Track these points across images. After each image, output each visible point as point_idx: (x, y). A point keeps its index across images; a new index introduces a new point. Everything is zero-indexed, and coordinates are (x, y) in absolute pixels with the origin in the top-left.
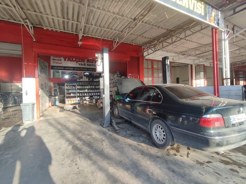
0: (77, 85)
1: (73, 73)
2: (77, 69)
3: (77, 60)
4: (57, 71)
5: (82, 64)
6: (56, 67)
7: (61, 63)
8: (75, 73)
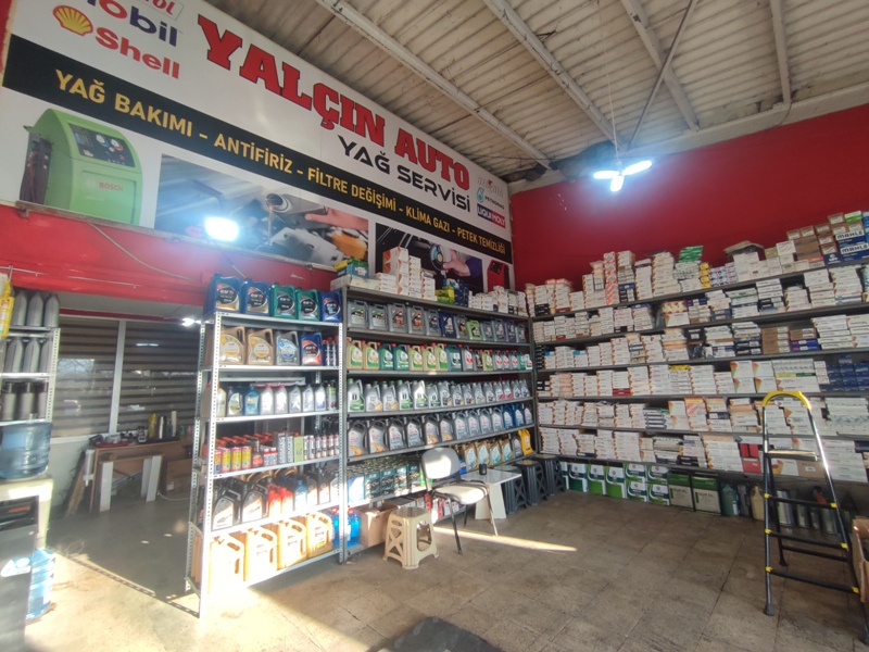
0: (351, 336)
2: (325, 180)
3: (329, 104)
4: (100, 139)
5: (363, 150)
6: (98, 85)
7: (167, 61)
8: (308, 217)
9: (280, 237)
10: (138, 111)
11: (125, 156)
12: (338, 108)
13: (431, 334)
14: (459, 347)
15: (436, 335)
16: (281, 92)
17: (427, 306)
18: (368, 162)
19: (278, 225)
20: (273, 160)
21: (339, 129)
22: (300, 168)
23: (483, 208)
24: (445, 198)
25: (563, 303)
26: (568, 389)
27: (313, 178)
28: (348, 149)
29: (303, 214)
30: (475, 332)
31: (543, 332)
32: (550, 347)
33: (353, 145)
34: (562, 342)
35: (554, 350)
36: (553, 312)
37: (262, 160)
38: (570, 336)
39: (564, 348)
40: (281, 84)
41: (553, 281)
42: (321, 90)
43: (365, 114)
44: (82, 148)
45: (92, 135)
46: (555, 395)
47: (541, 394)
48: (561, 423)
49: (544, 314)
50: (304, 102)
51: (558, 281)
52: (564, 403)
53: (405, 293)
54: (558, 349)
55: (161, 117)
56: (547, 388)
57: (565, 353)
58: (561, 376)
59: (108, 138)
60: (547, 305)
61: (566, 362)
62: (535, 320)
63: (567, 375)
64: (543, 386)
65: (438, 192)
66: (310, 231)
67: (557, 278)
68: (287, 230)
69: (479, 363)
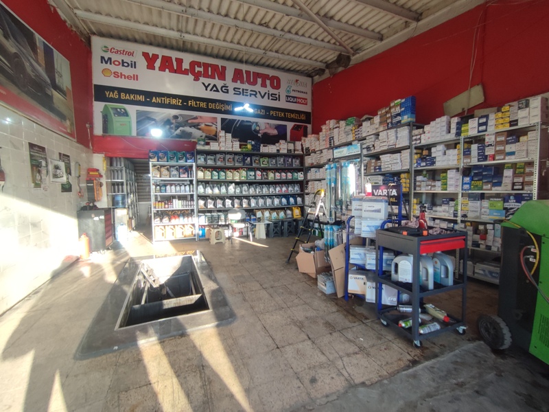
0: (198, 167)
1: (180, 119)
2: (196, 104)
3: (197, 69)
4: (119, 110)
5: (215, 86)
6: (116, 92)
7: (134, 75)
8: (189, 121)
9: (178, 131)
10: (128, 97)
11: (126, 114)
12: (201, 69)
13: (237, 165)
14: (254, 170)
15: (241, 165)
16: (175, 72)
17: (236, 153)
18: (217, 91)
19: (177, 127)
20: (174, 102)
21: (202, 79)
22: (185, 102)
23: (290, 96)
24: (263, 97)
25: (313, 147)
26: (313, 189)
27: (191, 105)
28: (206, 88)
29: (187, 121)
30: (264, 163)
31: (307, 161)
33: (209, 84)
34: (312, 166)
35: (310, 170)
37: (169, 103)
38: (315, 163)
39: (313, 169)
40: (175, 68)
42: (193, 64)
44: (114, 114)
45: (116, 109)
46: (309, 192)
49: (308, 152)
50: (185, 72)
51: (312, 136)
53: (223, 149)
55: (134, 97)
56: (307, 188)
57: (313, 172)
58: (311, 183)
59: (120, 109)
60: (309, 148)
61: (313, 176)
62: (305, 156)
65: (258, 95)
68: (181, 128)
69: (265, 176)
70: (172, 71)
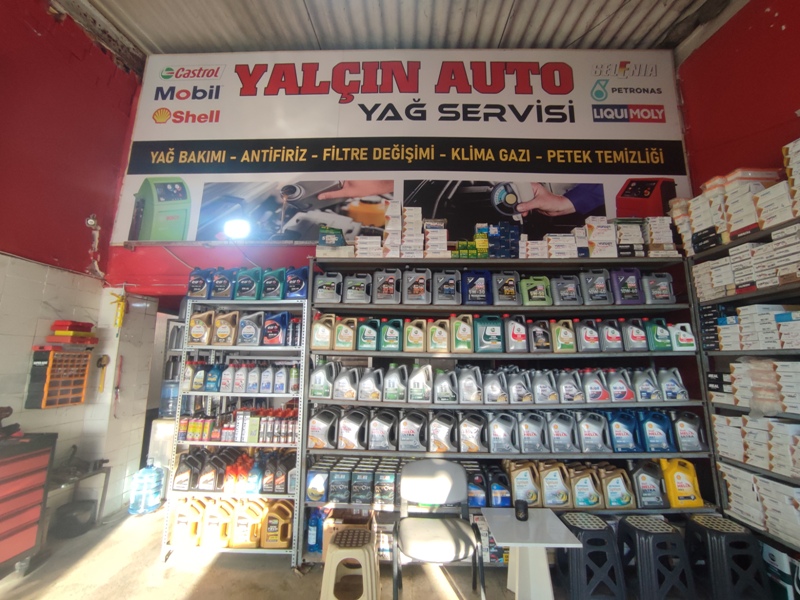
1: (299, 194)
2: (342, 154)
3: (349, 77)
4: (169, 187)
5: (390, 107)
6: (171, 151)
7: (212, 112)
8: (322, 197)
9: (292, 223)
10: (192, 158)
11: (182, 194)
12: (360, 77)
13: (442, 302)
14: (500, 317)
15: (452, 303)
16: (300, 91)
17: (437, 267)
18: (397, 117)
19: (291, 213)
20: (289, 155)
21: (359, 98)
22: (315, 153)
23: (605, 107)
24: (522, 118)
25: (743, 218)
26: (771, 395)
27: (329, 158)
28: (369, 115)
29: (317, 195)
30: (537, 294)
31: (712, 280)
32: (729, 307)
33: (376, 106)
34: (748, 296)
35: (735, 314)
36: (726, 239)
37: (279, 159)
38: (766, 282)
39: (756, 309)
40: (300, 84)
41: (717, 180)
42: (339, 71)
43: (392, 69)
44: (159, 196)
45: (164, 185)
46: (743, 404)
47: (717, 399)
48: (763, 464)
49: (710, 246)
50: (323, 89)
51: (730, 178)
52: (763, 423)
53: (393, 255)
54: (743, 311)
55: (205, 156)
56: (726, 388)
57: (757, 319)
58: (753, 366)
59: (173, 185)
60: (713, 229)
61: (762, 337)
62: (698, 261)
63: (766, 365)
64: (720, 382)
65: (509, 115)
66: (323, 210)
67: (724, 171)
68: (300, 215)
69: (542, 341)
70: (293, 89)
